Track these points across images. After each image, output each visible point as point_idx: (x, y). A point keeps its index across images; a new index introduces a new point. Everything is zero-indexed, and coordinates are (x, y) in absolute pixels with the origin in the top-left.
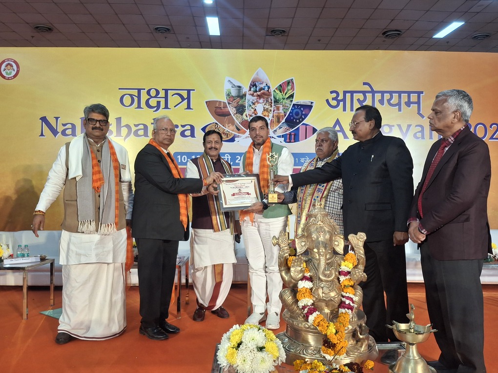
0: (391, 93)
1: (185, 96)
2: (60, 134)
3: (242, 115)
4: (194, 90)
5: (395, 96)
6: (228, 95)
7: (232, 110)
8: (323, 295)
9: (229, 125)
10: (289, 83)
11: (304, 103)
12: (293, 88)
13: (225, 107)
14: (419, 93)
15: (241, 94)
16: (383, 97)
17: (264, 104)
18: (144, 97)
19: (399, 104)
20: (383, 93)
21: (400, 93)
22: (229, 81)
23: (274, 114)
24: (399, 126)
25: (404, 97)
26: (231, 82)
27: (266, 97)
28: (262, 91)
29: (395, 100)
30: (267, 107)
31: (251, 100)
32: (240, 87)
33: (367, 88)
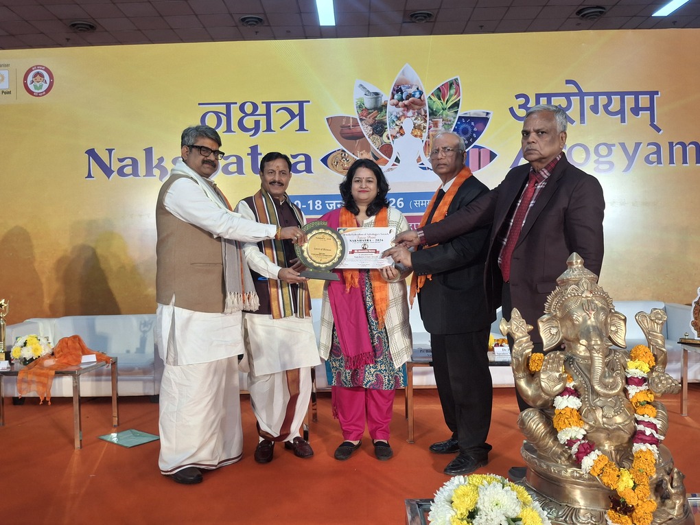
0: (609, 95)
1: (296, 111)
2: (115, 173)
3: (381, 136)
4: (309, 102)
5: (616, 99)
6: (360, 107)
7: (366, 130)
8: (604, 419)
9: (362, 152)
10: (453, 84)
11: (475, 114)
12: (458, 92)
13: (356, 125)
14: (652, 94)
15: (379, 105)
16: (596, 101)
17: (414, 118)
18: (236, 114)
19: (622, 112)
20: (596, 95)
21: (622, 95)
22: (361, 85)
23: (431, 133)
24: (623, 145)
25: (630, 100)
26: (364, 88)
27: (417, 107)
28: (410, 99)
29: (615, 106)
30: (419, 122)
31: (395, 114)
32: (377, 94)
33: (571, 89)
